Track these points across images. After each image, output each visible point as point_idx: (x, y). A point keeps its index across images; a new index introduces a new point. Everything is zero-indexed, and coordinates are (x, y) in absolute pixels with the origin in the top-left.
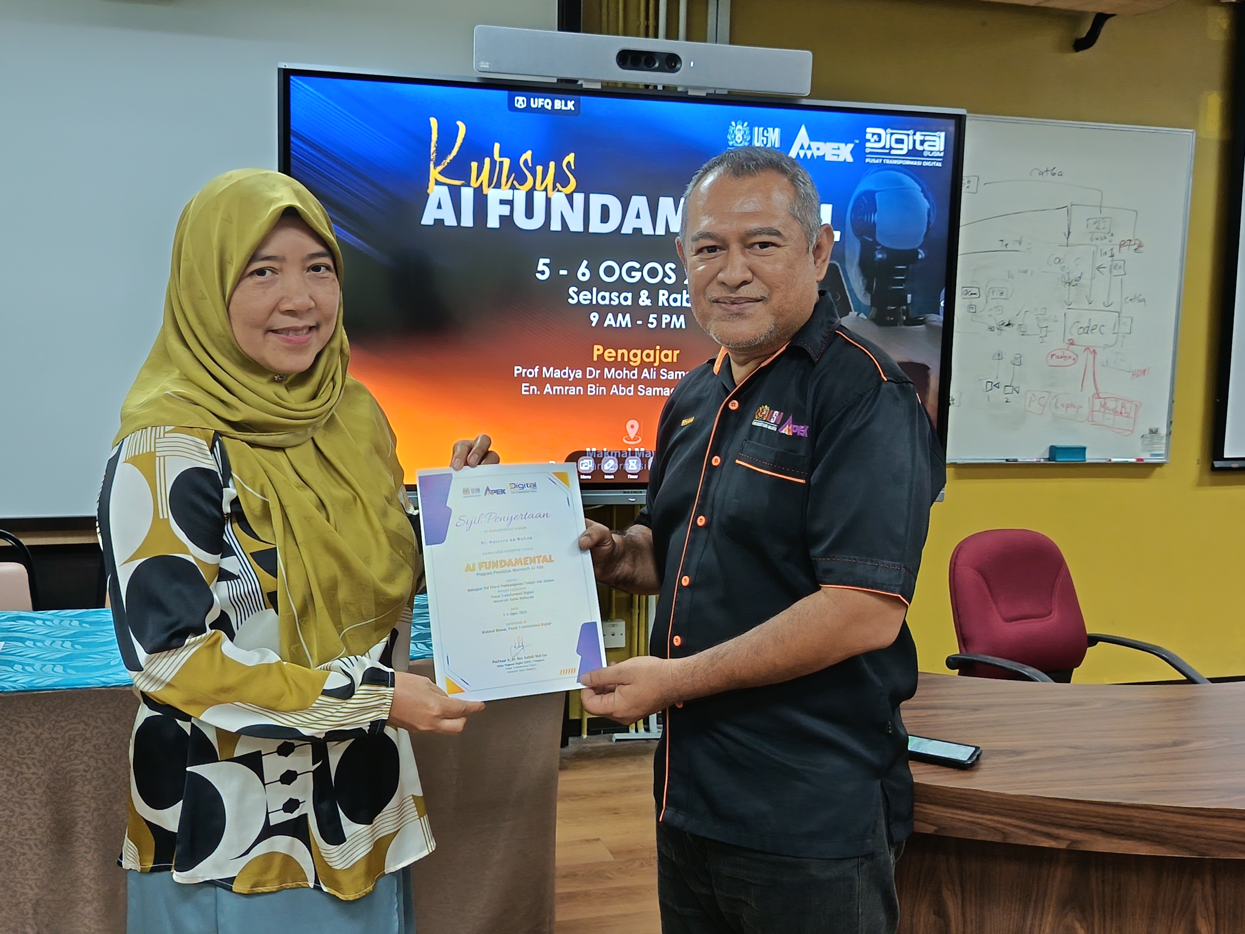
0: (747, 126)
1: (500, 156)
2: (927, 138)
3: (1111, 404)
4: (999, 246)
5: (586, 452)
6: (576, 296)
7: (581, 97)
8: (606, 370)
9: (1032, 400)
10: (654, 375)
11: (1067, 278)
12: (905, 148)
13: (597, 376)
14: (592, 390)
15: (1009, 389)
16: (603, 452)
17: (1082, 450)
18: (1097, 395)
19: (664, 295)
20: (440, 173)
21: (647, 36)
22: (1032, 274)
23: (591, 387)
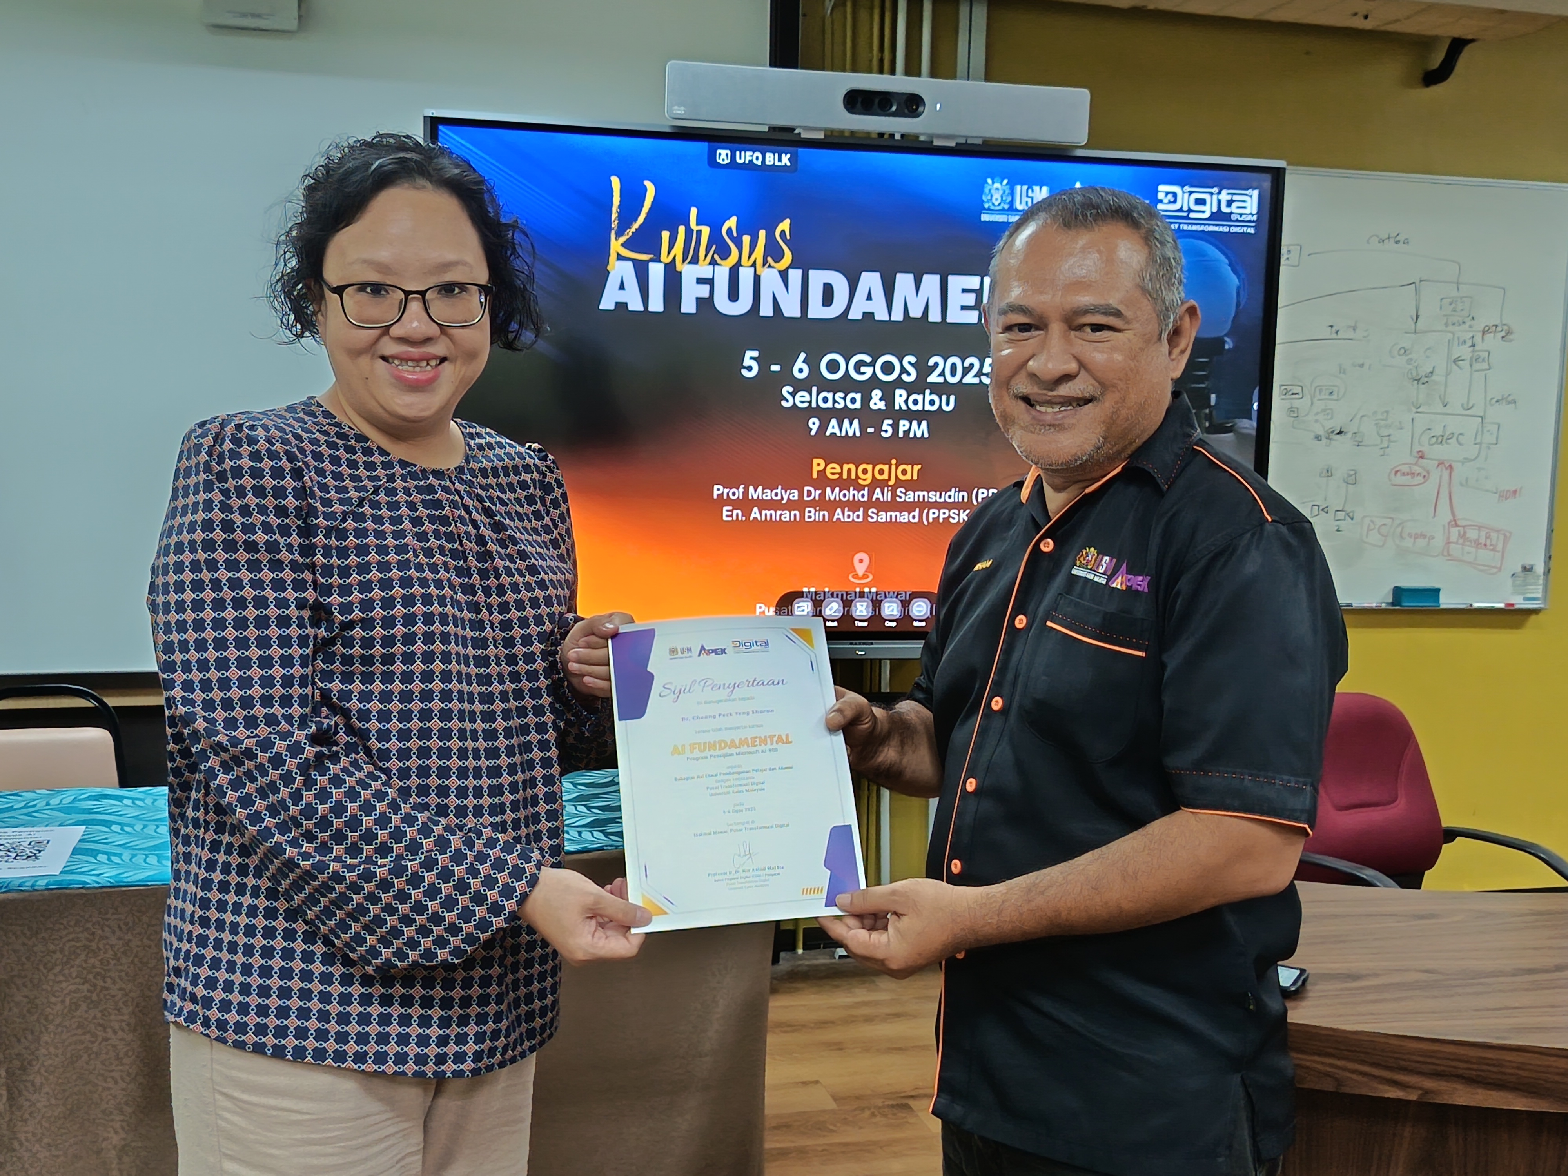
0: (1007, 184)
1: (698, 224)
2: (1235, 198)
3: (1472, 534)
4: (1327, 333)
5: (803, 592)
6: (791, 399)
7: (800, 150)
8: (828, 490)
9: (1372, 527)
10: (888, 496)
11: (1414, 374)
12: (1208, 210)
13: (817, 498)
14: (812, 515)
15: (1341, 515)
16: (824, 592)
17: (1435, 593)
18: (1454, 523)
19: (901, 396)
20: (622, 245)
21: (881, 72)
22: (1370, 368)
23: (810, 512)
